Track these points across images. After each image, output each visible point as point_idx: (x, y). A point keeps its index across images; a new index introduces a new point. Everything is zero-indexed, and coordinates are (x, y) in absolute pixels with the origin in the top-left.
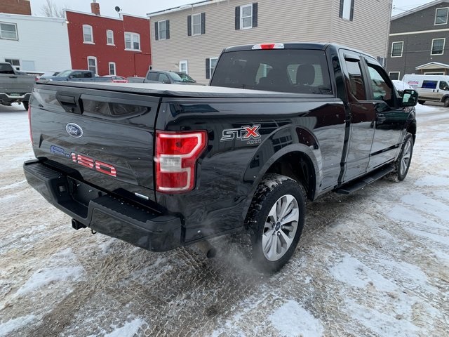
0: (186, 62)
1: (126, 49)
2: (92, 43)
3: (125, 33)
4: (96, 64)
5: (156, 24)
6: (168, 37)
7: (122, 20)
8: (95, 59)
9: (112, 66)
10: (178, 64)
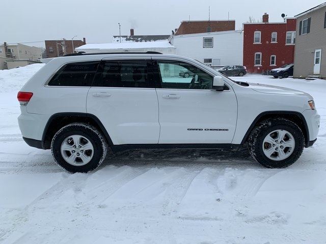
0: (320, 50)
1: (287, 44)
2: (260, 43)
3: (287, 32)
4: (261, 57)
5: (301, 22)
6: (308, 32)
7: (286, 23)
8: (261, 54)
9: (273, 58)
10: (314, 53)
